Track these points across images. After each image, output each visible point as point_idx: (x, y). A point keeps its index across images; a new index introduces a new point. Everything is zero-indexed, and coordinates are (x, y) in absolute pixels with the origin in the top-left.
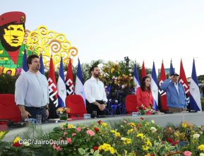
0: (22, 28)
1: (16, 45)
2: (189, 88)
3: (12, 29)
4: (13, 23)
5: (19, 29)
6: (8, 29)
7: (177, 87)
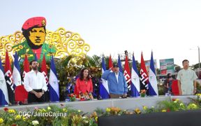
0: (43, 30)
1: (39, 44)
2: (148, 76)
3: (36, 31)
4: (36, 27)
5: (40, 31)
6: (32, 32)
7: (117, 76)
